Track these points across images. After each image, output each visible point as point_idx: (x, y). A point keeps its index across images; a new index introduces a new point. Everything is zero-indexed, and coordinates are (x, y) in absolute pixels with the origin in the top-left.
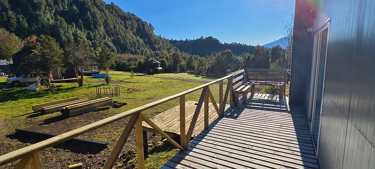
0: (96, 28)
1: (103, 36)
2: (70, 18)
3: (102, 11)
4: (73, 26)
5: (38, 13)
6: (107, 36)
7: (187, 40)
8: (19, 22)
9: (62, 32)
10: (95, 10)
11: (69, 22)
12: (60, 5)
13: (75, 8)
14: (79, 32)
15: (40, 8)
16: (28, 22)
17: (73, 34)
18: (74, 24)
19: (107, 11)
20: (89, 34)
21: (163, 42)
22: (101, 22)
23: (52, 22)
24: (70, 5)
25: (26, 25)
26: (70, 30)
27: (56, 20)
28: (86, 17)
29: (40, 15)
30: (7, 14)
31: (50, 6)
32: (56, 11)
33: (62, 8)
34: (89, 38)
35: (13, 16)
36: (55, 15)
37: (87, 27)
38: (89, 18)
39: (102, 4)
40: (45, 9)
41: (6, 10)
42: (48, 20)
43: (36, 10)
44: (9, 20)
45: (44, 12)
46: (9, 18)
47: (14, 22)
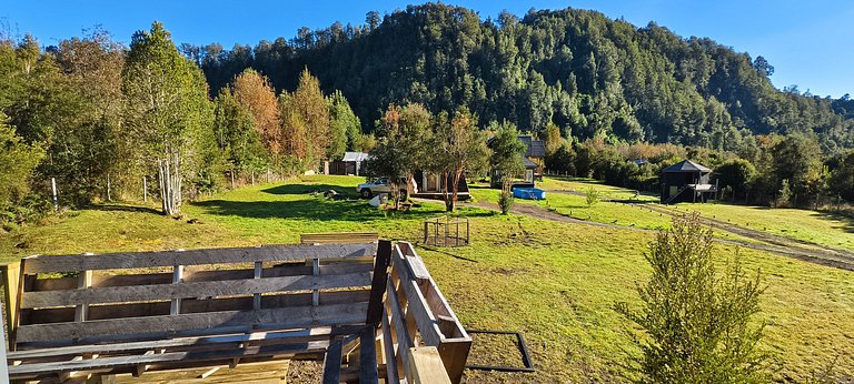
0: (602, 86)
1: (615, 103)
2: (554, 72)
3: (625, 46)
4: (557, 88)
5: (503, 71)
6: (624, 103)
8: (475, 91)
9: (535, 101)
10: (609, 46)
11: (550, 81)
12: (541, 50)
13: (567, 50)
14: (566, 98)
15: (507, 62)
16: (487, 90)
17: (554, 105)
18: (559, 82)
19: (634, 47)
20: (585, 101)
21: (802, 109)
22: (616, 72)
23: (522, 84)
24: (559, 47)
25: (484, 96)
26: (550, 97)
27: (529, 80)
28: (585, 66)
29: (505, 75)
30: (463, 80)
31: (524, 55)
32: (533, 63)
33: (543, 56)
34: (584, 110)
35: (470, 83)
36: (529, 70)
37: (585, 87)
38: (592, 68)
39: (625, 32)
40: (516, 63)
41: (461, 74)
42: (517, 82)
43: (500, 68)
44: (464, 89)
45: (513, 69)
46: (464, 85)
47: (469, 91)
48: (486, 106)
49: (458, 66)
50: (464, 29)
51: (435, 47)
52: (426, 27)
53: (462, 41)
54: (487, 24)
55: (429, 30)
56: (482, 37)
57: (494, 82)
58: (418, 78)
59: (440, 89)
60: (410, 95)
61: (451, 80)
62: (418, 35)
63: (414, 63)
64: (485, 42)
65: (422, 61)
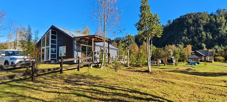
5: (220, 28)
8: (207, 36)
15: (221, 25)
25: (211, 37)
30: (201, 34)
35: (205, 34)
41: (201, 32)
43: (218, 27)
44: (202, 37)
45: (224, 27)
46: (202, 35)
47: (204, 37)
48: (212, 41)
49: (199, 30)
50: (201, 18)
51: (190, 26)
52: (186, 21)
53: (200, 22)
54: (211, 15)
55: (187, 21)
56: (209, 19)
57: (215, 33)
58: (184, 35)
59: (193, 37)
60: (182, 41)
61: (197, 34)
62: (184, 23)
63: (183, 31)
64: (211, 21)
65: (186, 31)
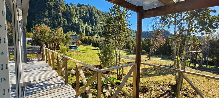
0: (96, 24)
1: (99, 28)
2: (85, 20)
3: (101, 16)
4: (86, 24)
5: (72, 18)
6: (101, 29)
7: (147, 31)
8: (64, 22)
9: (81, 27)
10: (97, 15)
11: (84, 22)
12: (82, 14)
13: (88, 15)
14: (88, 26)
15: (73, 16)
16: (68, 22)
17: (85, 28)
18: (86, 23)
19: (103, 16)
20: (92, 27)
21: (132, 32)
22: (99, 21)
23: (77, 22)
24: (86, 14)
25: (67, 24)
26: (84, 26)
27: (79, 21)
28: (92, 19)
29: (73, 19)
30: (60, 19)
31: (78, 15)
32: (80, 17)
33: (82, 15)
34: (92, 30)
35: (63, 20)
36: (79, 18)
37: (92, 24)
38: (94, 20)
39: (101, 13)
40: (75, 16)
41: (60, 17)
42: (76, 21)
43: (71, 17)
44: (61, 21)
45: (75, 18)
46: (61, 20)
47: (62, 22)
48: (67, 26)
49: (59, 15)
50: (60, 5)
51: (52, 8)
52: (48, 2)
53: (60, 8)
54: (67, 5)
55: (49, 3)
56: (66, 8)
57: (69, 21)
58: (46, 16)
59: (53, 20)
60: (43, 21)
61: (57, 18)
62: (45, 4)
63: (45, 12)
64: (67, 10)
65: (47, 12)
